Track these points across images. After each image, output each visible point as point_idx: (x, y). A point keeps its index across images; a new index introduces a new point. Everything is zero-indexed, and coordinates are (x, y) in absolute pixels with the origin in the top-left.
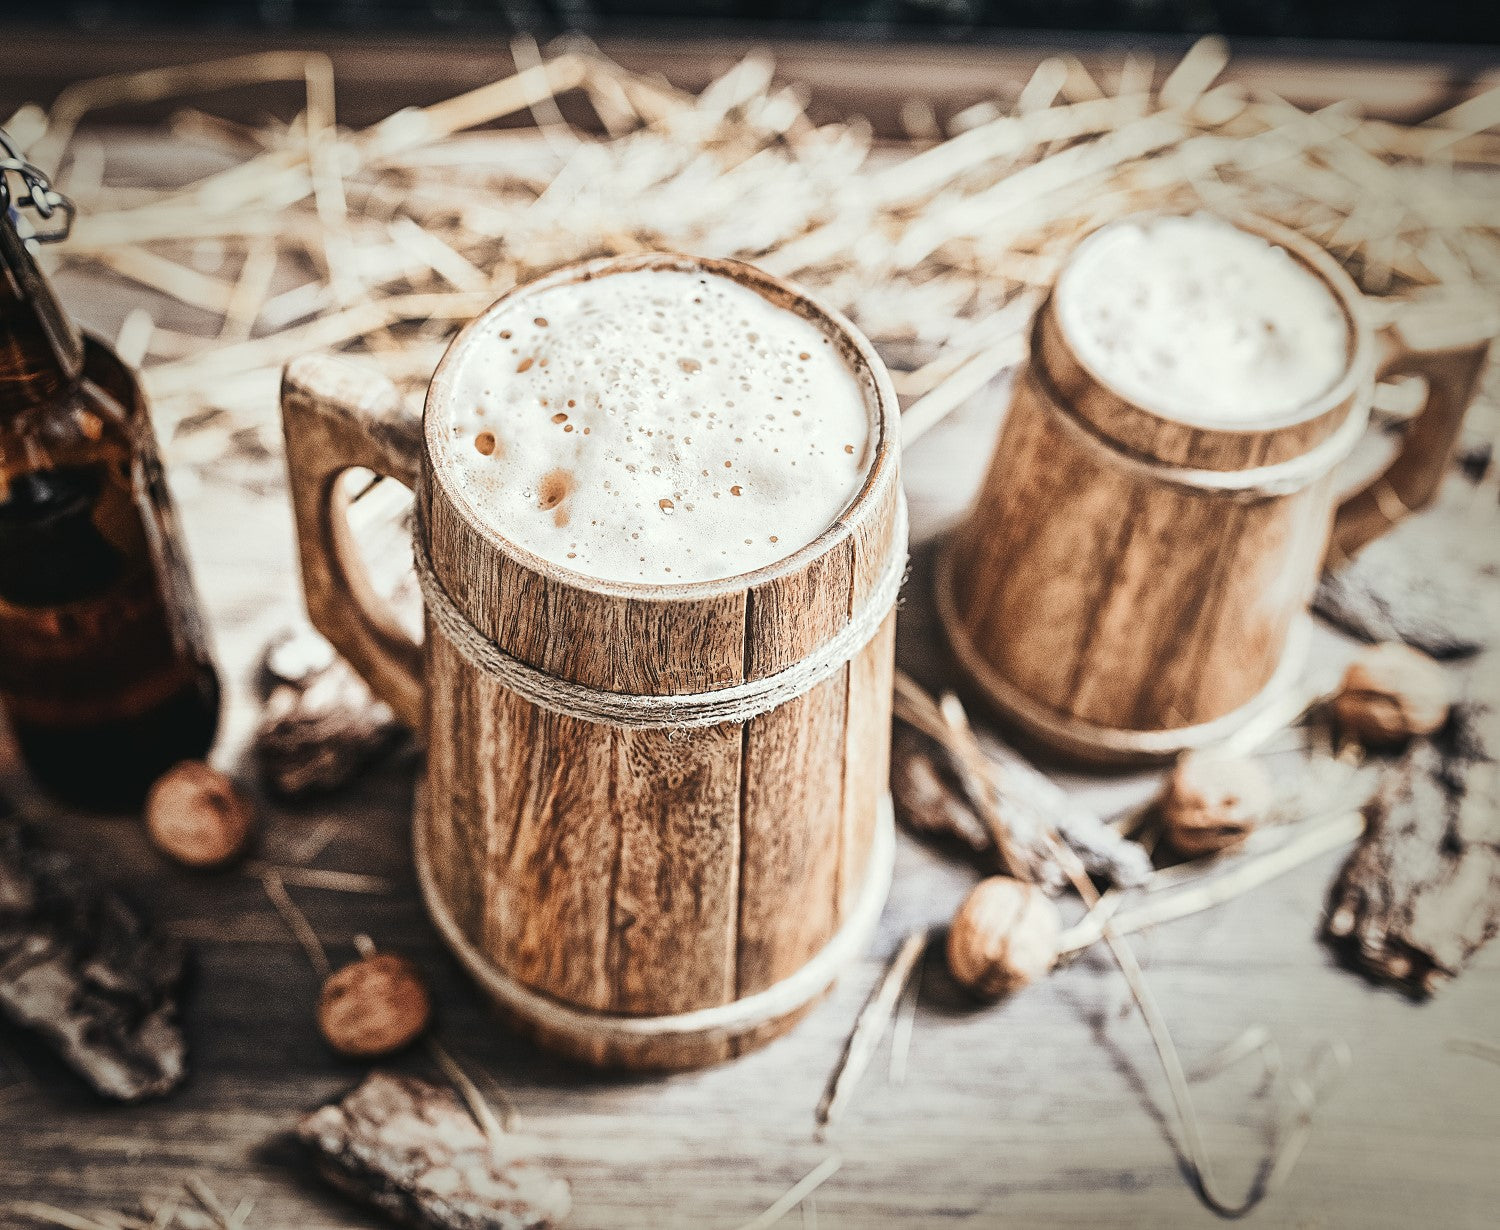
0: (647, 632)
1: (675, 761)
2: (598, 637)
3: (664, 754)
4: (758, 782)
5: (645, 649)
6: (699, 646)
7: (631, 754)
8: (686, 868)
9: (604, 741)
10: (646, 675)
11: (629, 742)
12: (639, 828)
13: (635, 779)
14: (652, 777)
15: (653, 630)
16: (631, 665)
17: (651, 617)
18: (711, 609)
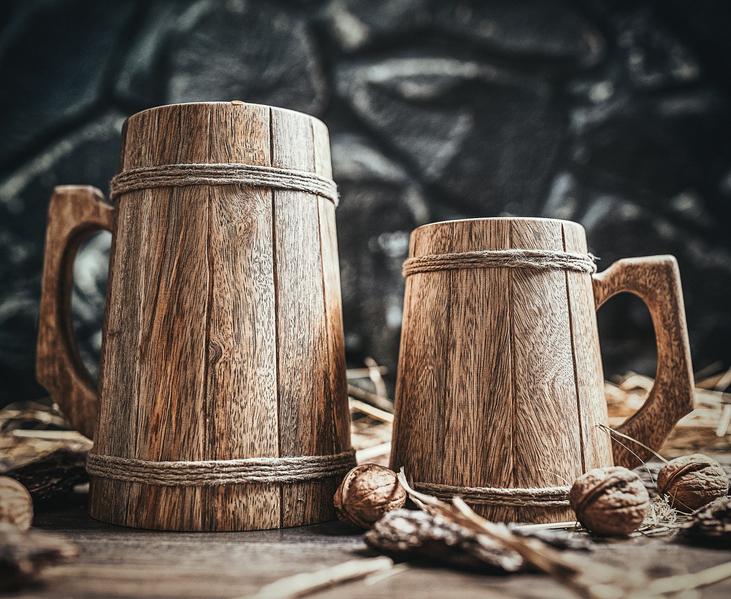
0: (226, 122)
1: (240, 213)
2: (204, 129)
3: (235, 208)
4: (281, 246)
5: (225, 133)
6: (249, 134)
7: (218, 208)
8: (248, 305)
9: (205, 202)
10: (225, 150)
11: (217, 199)
12: (222, 269)
13: (221, 228)
14: (229, 226)
15: (229, 121)
16: (218, 144)
17: (228, 112)
18: (254, 111)
